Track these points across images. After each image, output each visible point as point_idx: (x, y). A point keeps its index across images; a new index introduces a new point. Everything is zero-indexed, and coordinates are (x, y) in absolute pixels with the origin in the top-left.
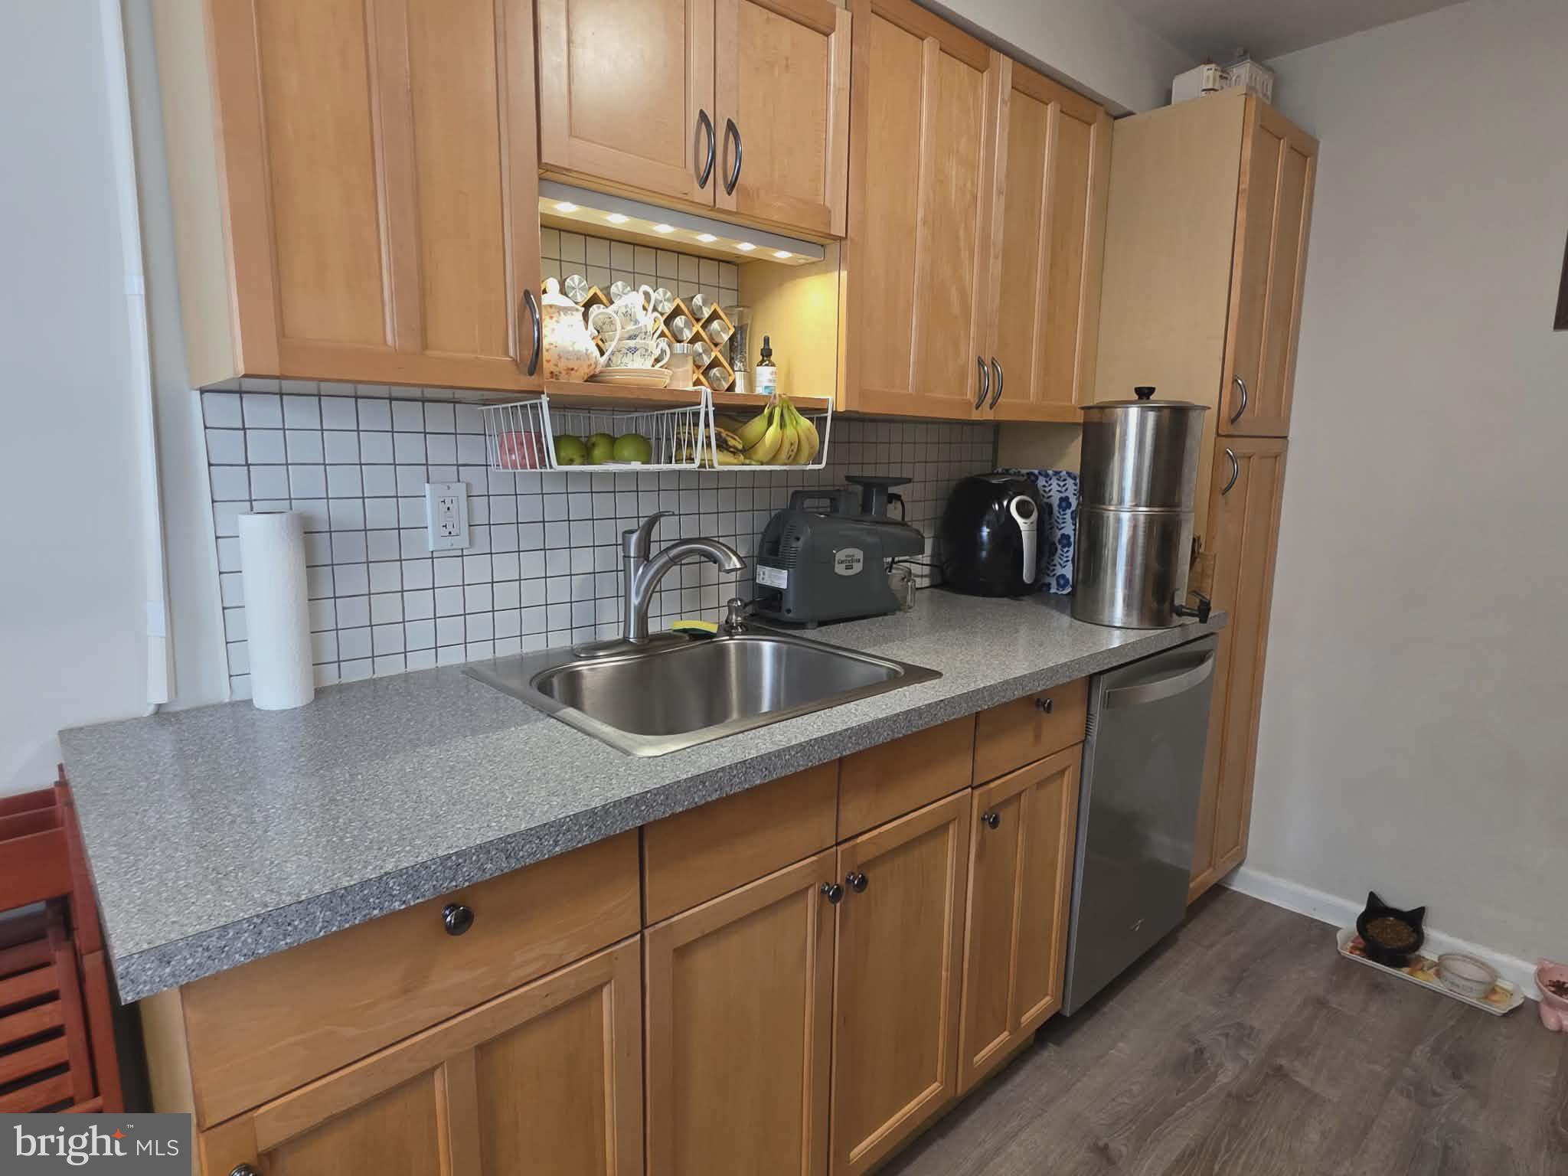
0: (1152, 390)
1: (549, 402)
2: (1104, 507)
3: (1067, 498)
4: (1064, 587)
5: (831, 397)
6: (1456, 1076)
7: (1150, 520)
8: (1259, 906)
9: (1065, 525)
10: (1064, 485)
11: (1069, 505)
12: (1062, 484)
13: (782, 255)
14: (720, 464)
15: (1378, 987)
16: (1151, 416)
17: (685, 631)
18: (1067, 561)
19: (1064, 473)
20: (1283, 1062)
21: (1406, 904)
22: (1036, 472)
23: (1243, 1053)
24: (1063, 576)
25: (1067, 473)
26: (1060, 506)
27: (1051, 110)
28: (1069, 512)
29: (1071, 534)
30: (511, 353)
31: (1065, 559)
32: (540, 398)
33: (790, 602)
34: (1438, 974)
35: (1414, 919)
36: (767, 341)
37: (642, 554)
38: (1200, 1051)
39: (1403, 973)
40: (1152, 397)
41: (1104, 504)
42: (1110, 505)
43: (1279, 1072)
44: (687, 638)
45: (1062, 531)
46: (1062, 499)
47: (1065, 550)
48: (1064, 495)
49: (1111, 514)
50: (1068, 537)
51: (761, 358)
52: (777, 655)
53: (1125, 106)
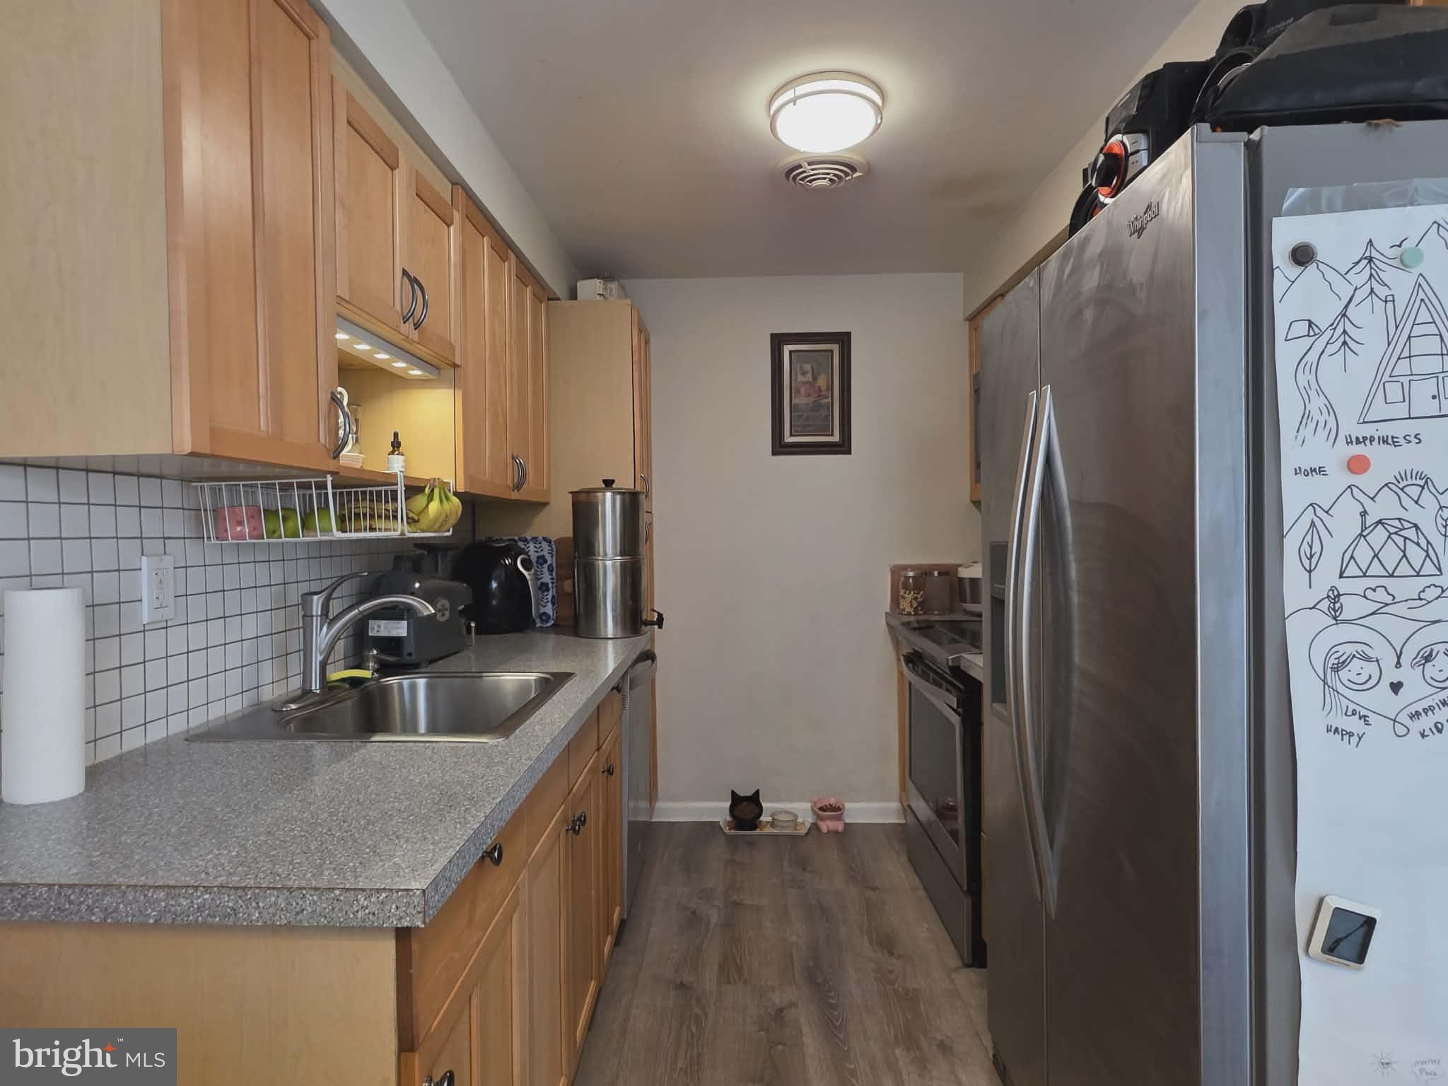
0: (613, 481)
1: (332, 481)
2: (597, 558)
3: (543, 556)
4: (547, 621)
5: (452, 481)
6: (804, 869)
7: (623, 565)
8: (672, 825)
9: (542, 576)
10: (540, 547)
11: (546, 561)
12: (538, 546)
13: (416, 372)
14: (409, 532)
15: (752, 844)
16: (618, 497)
17: (343, 680)
18: (548, 602)
19: (541, 538)
20: (735, 898)
21: (748, 792)
22: (516, 538)
23: (716, 903)
24: (545, 613)
25: (543, 538)
26: (537, 562)
27: (529, 291)
28: (545, 566)
29: (549, 581)
30: (322, 441)
31: (546, 601)
32: (326, 477)
33: (409, 647)
34: (772, 826)
35: (755, 799)
36: (396, 435)
37: (325, 613)
38: (694, 913)
39: (758, 831)
40: (614, 486)
41: (595, 556)
42: (599, 556)
43: (735, 904)
44: (347, 686)
45: (541, 581)
46: (539, 558)
47: (545, 594)
48: (541, 554)
49: (600, 562)
50: (547, 584)
51: (392, 449)
52: (430, 689)
53: (558, 294)
